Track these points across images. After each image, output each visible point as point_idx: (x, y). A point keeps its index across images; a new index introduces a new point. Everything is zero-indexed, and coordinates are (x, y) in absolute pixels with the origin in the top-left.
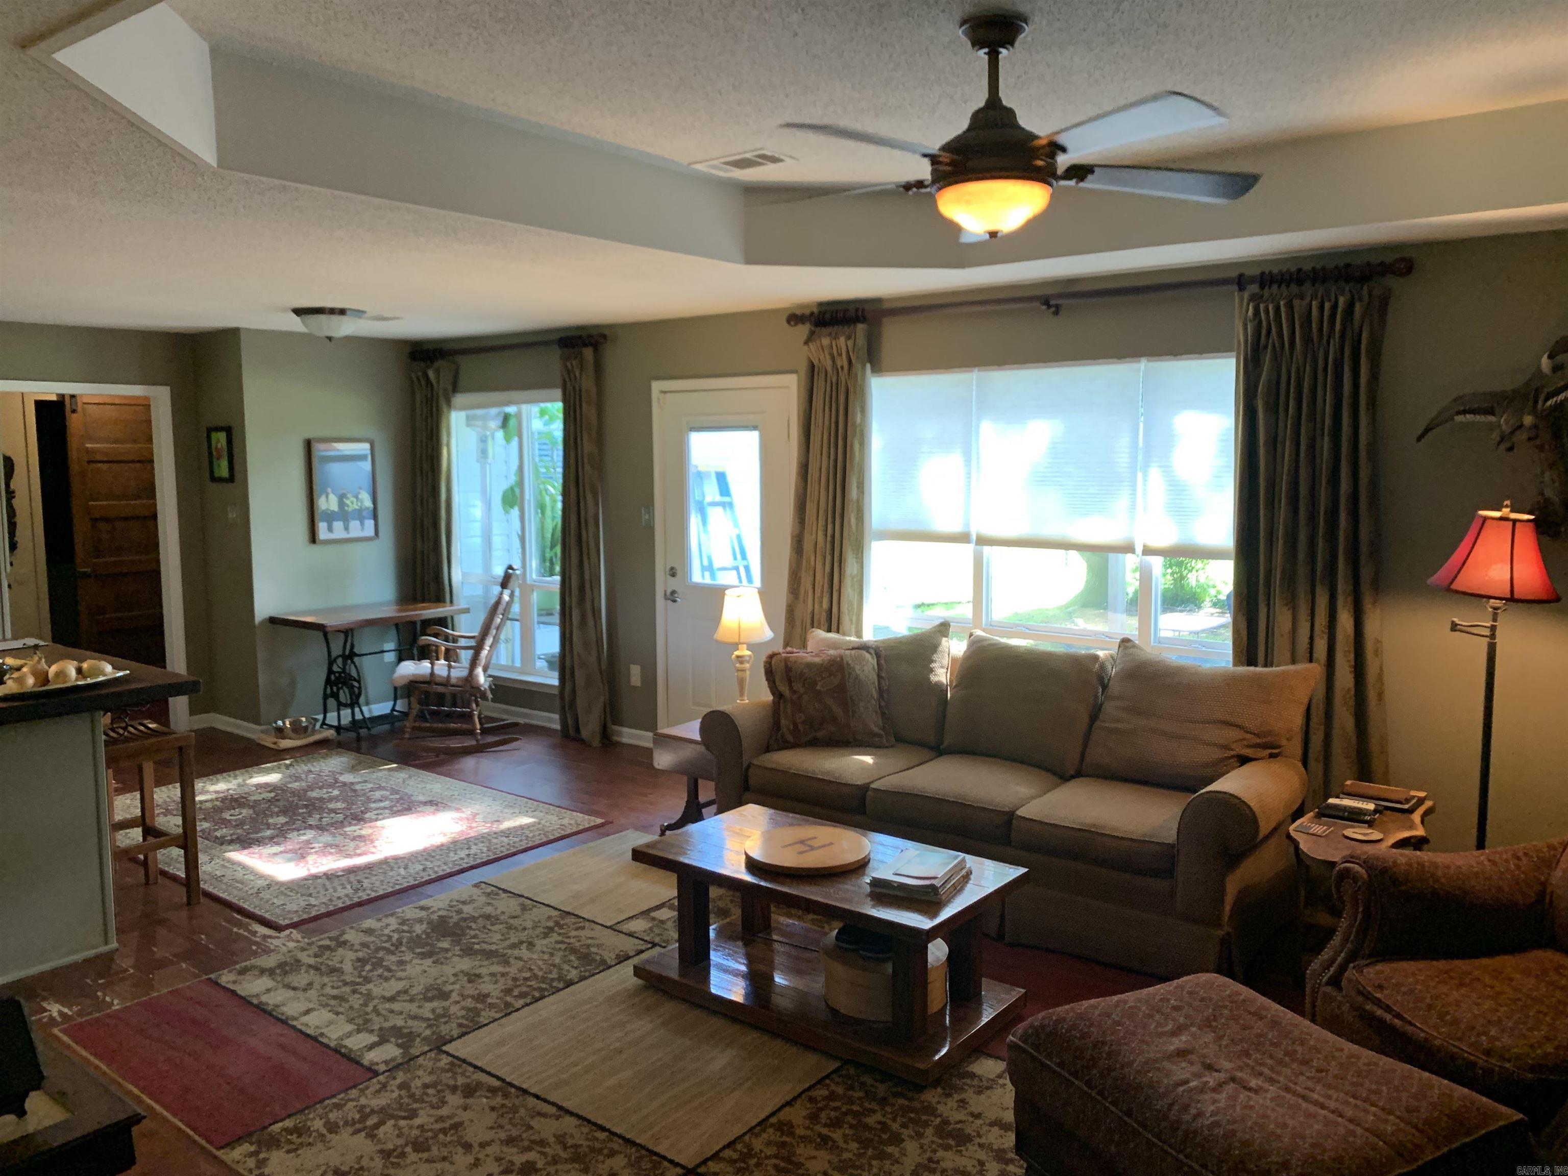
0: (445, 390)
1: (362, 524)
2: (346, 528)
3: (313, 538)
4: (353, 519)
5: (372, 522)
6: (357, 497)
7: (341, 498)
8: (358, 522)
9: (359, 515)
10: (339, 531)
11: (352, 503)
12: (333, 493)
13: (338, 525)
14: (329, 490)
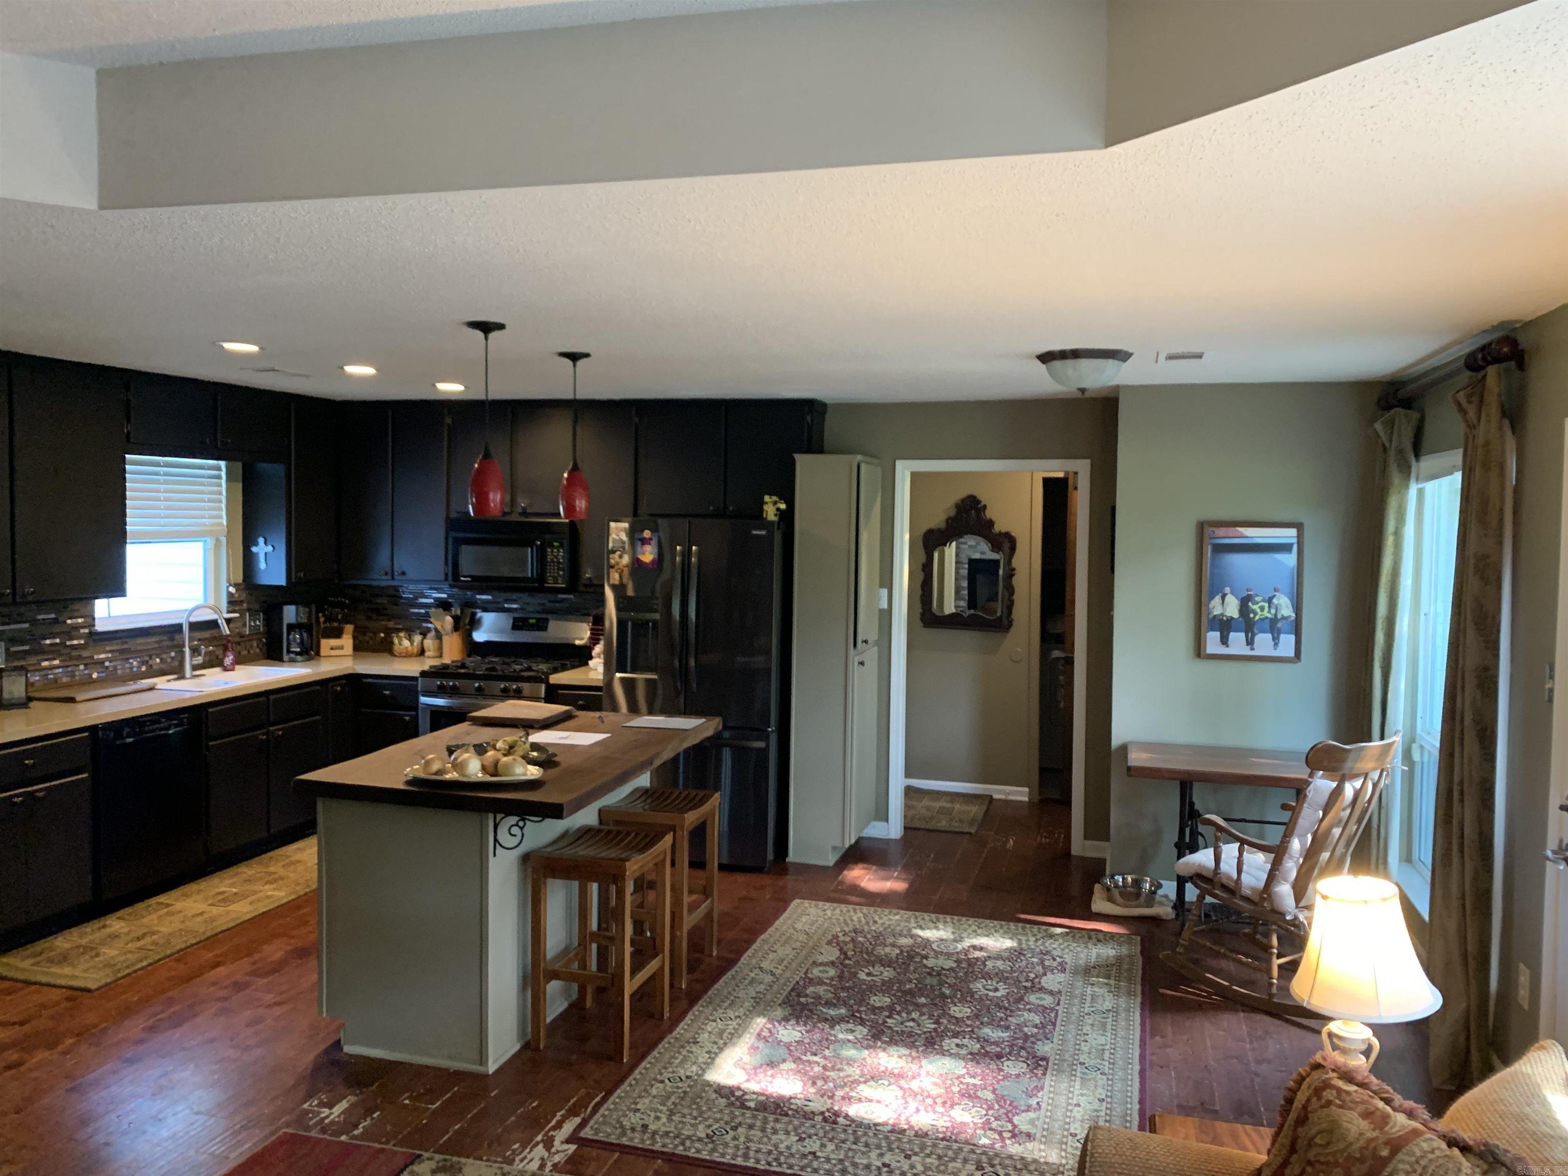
0: (1401, 451)
1: (1276, 640)
2: (1250, 642)
3: (1199, 651)
4: (1263, 631)
5: (1292, 637)
6: (1270, 601)
7: (1245, 603)
8: (1269, 636)
9: (1274, 627)
10: (1237, 643)
11: (1262, 609)
12: (1232, 593)
13: (1237, 639)
14: (1227, 590)
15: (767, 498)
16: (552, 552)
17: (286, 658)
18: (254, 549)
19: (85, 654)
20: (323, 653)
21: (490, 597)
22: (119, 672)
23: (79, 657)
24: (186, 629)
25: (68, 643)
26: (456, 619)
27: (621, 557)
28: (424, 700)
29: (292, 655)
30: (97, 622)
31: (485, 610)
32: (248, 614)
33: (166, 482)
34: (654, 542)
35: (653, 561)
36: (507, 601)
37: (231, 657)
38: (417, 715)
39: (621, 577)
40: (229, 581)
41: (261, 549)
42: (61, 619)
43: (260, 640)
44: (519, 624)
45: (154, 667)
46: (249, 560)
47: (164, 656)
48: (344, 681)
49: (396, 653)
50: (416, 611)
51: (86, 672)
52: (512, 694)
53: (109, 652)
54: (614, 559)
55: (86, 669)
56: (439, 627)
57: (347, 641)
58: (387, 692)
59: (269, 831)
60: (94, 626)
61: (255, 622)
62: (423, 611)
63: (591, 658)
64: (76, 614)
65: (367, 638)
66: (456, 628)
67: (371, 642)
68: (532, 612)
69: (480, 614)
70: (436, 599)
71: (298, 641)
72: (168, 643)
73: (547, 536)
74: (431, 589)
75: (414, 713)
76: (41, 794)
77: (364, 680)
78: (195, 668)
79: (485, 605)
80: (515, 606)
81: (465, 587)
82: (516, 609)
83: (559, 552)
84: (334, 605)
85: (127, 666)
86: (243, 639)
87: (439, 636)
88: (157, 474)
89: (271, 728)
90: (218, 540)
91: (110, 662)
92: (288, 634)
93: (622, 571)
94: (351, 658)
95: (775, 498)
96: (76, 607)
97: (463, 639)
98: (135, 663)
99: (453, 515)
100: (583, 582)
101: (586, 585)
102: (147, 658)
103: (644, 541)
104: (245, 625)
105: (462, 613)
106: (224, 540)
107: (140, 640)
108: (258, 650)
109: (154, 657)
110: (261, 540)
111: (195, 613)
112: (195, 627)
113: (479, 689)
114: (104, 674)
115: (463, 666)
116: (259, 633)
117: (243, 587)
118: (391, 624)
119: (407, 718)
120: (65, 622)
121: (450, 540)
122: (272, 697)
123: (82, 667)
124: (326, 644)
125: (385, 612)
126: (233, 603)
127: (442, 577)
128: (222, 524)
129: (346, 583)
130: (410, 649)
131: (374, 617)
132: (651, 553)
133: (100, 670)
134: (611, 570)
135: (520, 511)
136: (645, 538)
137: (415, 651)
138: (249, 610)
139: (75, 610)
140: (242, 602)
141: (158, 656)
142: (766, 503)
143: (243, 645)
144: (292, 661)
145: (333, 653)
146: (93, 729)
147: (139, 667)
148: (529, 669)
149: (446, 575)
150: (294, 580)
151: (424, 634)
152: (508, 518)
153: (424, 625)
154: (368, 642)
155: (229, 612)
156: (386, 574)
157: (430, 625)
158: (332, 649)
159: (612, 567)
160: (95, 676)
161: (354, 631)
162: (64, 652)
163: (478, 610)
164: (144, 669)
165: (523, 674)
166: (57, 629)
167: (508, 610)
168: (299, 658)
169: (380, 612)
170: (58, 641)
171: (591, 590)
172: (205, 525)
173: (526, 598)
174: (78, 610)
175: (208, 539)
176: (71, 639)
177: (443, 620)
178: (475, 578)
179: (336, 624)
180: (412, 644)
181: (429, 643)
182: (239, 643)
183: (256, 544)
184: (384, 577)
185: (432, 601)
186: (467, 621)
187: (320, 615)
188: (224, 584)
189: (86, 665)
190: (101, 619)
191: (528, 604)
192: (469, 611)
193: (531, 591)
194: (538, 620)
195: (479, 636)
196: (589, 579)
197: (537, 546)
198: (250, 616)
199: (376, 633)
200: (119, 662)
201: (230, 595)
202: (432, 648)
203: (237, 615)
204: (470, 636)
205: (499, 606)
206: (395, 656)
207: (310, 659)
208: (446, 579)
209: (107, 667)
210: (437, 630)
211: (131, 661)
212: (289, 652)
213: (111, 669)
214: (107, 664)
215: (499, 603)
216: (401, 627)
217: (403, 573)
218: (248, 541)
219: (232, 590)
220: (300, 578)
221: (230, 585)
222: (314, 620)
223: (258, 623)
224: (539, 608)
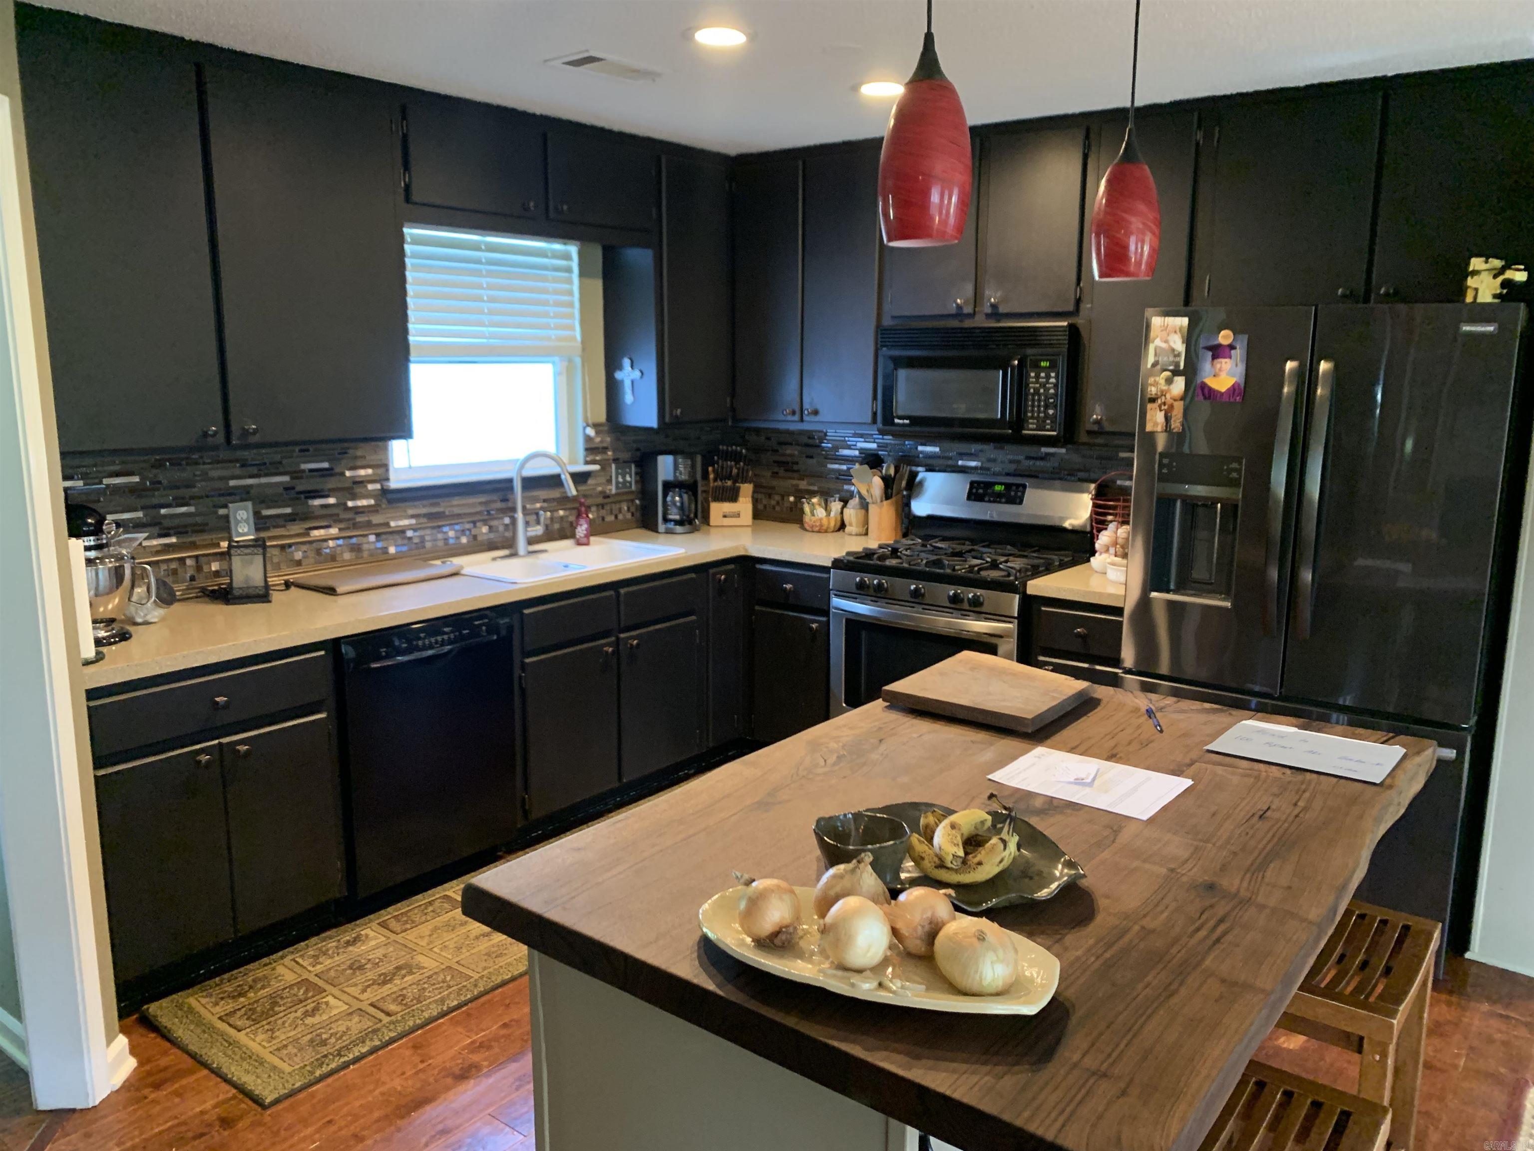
15: (1476, 263)
16: (1037, 377)
17: (662, 527)
18: (618, 375)
19: (376, 519)
20: (713, 522)
21: (937, 449)
22: (428, 545)
23: (369, 525)
24: (518, 486)
25: (350, 504)
26: (888, 482)
27: (1169, 381)
28: (837, 602)
29: (671, 525)
30: (392, 475)
31: (930, 469)
32: (613, 466)
33: (490, 274)
34: (1239, 353)
35: (1233, 389)
36: (962, 455)
37: (585, 526)
38: (828, 621)
39: (1167, 419)
40: (586, 419)
41: (627, 374)
42: (337, 470)
43: (632, 501)
44: (978, 493)
45: (479, 538)
46: (613, 389)
47: (494, 523)
48: (731, 566)
49: (806, 526)
50: (836, 466)
51: (379, 545)
52: (966, 606)
53: (413, 516)
54: (1156, 384)
55: (378, 541)
56: (864, 492)
57: (744, 505)
58: (788, 586)
59: (620, 779)
60: (388, 479)
61: (624, 477)
62: (844, 467)
63: (1093, 552)
64: (359, 463)
65: (773, 503)
66: (887, 496)
67: (777, 508)
68: (999, 474)
69: (922, 474)
70: (862, 450)
71: (678, 504)
72: (499, 505)
73: (1029, 351)
74: (855, 435)
75: (824, 619)
76: (243, 748)
77: (758, 566)
78: (531, 541)
79: (930, 462)
80: (973, 464)
81: (901, 433)
82: (976, 468)
83: (1048, 377)
84: (726, 456)
85: (440, 536)
86: (606, 501)
87: (864, 506)
88: (478, 261)
89: (622, 636)
90: (570, 361)
91: (415, 530)
92: (665, 496)
93: (1171, 407)
94: (750, 529)
95: (1497, 263)
96: (359, 453)
97: (897, 510)
98: (451, 534)
99: (887, 322)
100: (1089, 427)
101: (1090, 433)
102: (468, 526)
103: (1217, 352)
104: (609, 481)
105: (896, 472)
106: (578, 361)
107: (456, 501)
108: (629, 516)
109: (478, 524)
110: (626, 362)
111: (528, 465)
112: (531, 483)
113: (916, 593)
114: (405, 549)
115: (894, 552)
116: (632, 492)
117: (606, 428)
118: (803, 485)
119: (814, 626)
120: (343, 474)
121: (881, 360)
122: (622, 591)
123: (372, 538)
124: (717, 509)
125: (795, 467)
126: (591, 449)
127: (869, 419)
128: (573, 338)
129: (746, 425)
130: (825, 522)
131: (782, 472)
132: (1231, 374)
133: (400, 542)
134: (1150, 406)
135: (988, 310)
136: (1220, 346)
137: (832, 524)
138: (615, 460)
139: (356, 458)
140: (605, 449)
141: (485, 522)
142: (1475, 273)
143: (608, 507)
144: (669, 532)
145: (727, 521)
146: (334, 645)
147: (458, 538)
148: (994, 565)
149: (875, 414)
150: (667, 419)
151: (845, 502)
152: (968, 323)
153: (846, 487)
154: (774, 508)
155: (587, 463)
156: (794, 413)
157: (853, 488)
158: (725, 516)
159: (1153, 400)
160: (392, 550)
161: (754, 492)
162: (343, 516)
163: (920, 469)
164: (464, 540)
165: (984, 573)
166: (332, 483)
167: (963, 470)
168: (679, 529)
169: (789, 467)
170: (332, 501)
171: (1100, 440)
172: (549, 338)
173: (989, 450)
174: (364, 457)
175: (556, 359)
176: (354, 497)
177: (870, 484)
178: (915, 421)
179: (729, 483)
180: (828, 514)
181: (852, 513)
182: (602, 506)
183: (620, 368)
184: (790, 418)
185: (857, 453)
186: (904, 483)
187: (710, 469)
188: (580, 423)
189: (378, 535)
190: (396, 470)
191: (994, 460)
192: (906, 470)
193: (998, 440)
194: (1008, 486)
195: (921, 507)
196: (1097, 422)
197: (1013, 368)
198: (617, 469)
199: (784, 496)
200: (428, 532)
201: (588, 439)
202: (854, 520)
203: (596, 467)
204: (908, 505)
205: (950, 462)
206: (806, 530)
207: (694, 530)
208: (874, 421)
209: (410, 538)
210: (861, 497)
211: (445, 529)
212: (666, 520)
213: (416, 540)
214: (410, 534)
215: (950, 458)
216: (816, 488)
217: (816, 413)
218: (612, 364)
219: (591, 432)
220: (677, 416)
221: (588, 425)
222: (699, 477)
223: (628, 478)
224: (1012, 468)
